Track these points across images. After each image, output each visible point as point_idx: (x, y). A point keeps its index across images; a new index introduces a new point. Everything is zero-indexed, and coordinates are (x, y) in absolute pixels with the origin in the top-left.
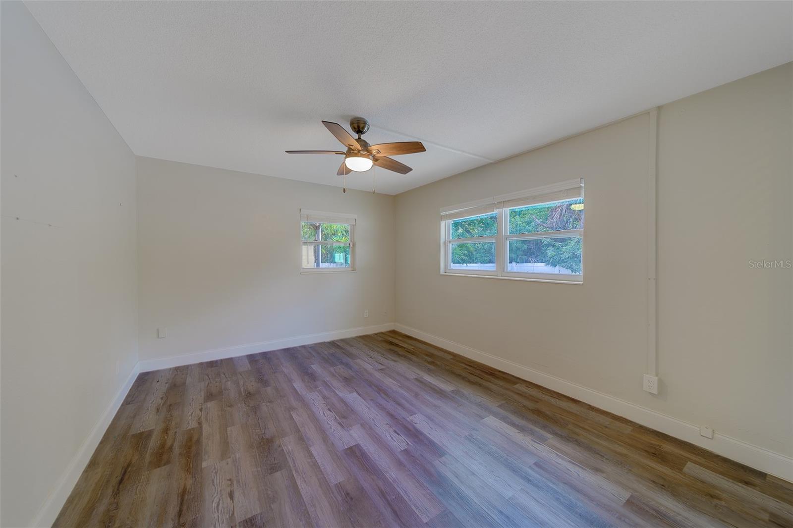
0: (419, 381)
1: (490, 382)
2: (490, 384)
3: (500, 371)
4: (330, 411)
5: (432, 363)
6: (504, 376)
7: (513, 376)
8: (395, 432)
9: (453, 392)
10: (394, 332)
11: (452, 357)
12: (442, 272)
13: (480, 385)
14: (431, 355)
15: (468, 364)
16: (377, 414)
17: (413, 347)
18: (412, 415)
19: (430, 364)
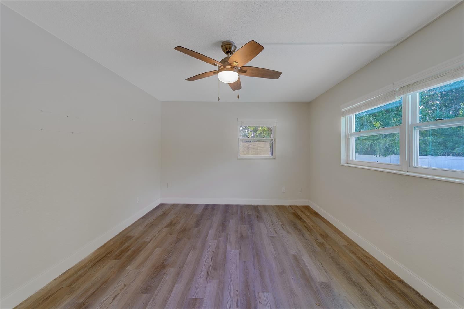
0: (296, 259)
1: (377, 290)
2: (376, 293)
3: (401, 281)
4: (211, 260)
5: (321, 245)
6: (405, 290)
7: (421, 296)
8: (237, 303)
9: (322, 284)
10: (307, 207)
11: (346, 244)
12: (343, 162)
13: (361, 289)
14: (325, 236)
15: (362, 258)
16: (238, 277)
17: (313, 225)
18: (263, 292)
19: (318, 246)
